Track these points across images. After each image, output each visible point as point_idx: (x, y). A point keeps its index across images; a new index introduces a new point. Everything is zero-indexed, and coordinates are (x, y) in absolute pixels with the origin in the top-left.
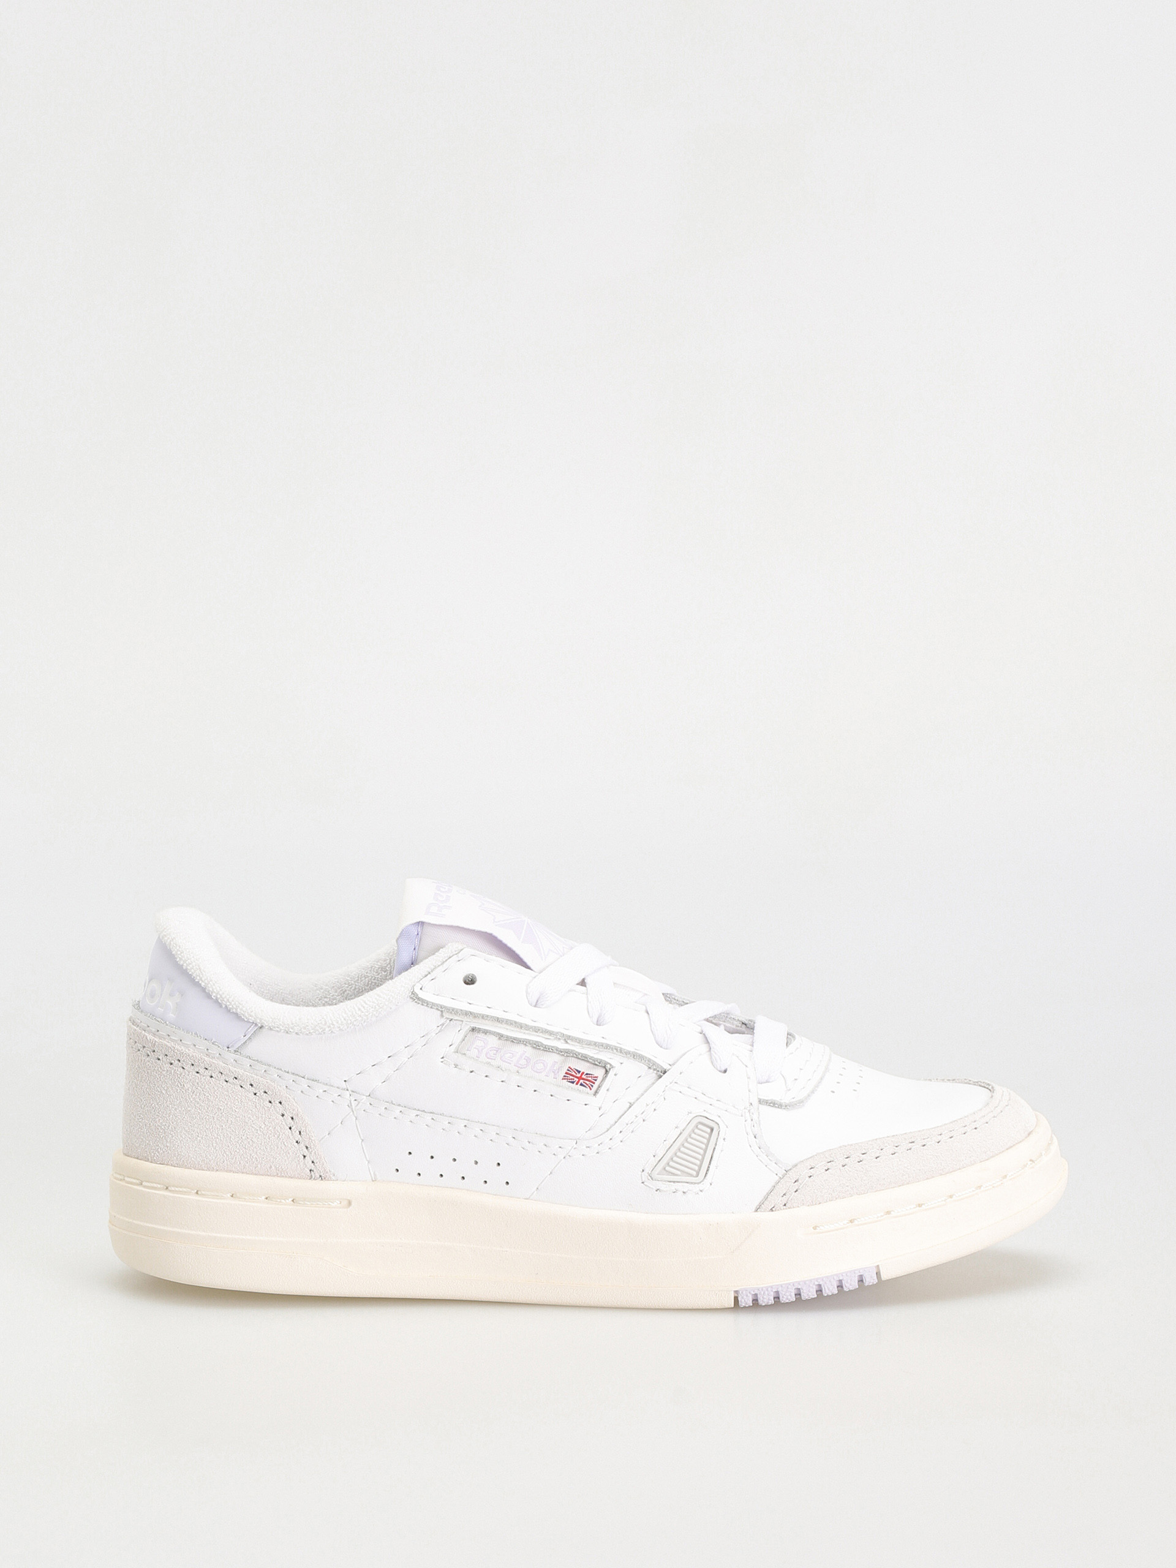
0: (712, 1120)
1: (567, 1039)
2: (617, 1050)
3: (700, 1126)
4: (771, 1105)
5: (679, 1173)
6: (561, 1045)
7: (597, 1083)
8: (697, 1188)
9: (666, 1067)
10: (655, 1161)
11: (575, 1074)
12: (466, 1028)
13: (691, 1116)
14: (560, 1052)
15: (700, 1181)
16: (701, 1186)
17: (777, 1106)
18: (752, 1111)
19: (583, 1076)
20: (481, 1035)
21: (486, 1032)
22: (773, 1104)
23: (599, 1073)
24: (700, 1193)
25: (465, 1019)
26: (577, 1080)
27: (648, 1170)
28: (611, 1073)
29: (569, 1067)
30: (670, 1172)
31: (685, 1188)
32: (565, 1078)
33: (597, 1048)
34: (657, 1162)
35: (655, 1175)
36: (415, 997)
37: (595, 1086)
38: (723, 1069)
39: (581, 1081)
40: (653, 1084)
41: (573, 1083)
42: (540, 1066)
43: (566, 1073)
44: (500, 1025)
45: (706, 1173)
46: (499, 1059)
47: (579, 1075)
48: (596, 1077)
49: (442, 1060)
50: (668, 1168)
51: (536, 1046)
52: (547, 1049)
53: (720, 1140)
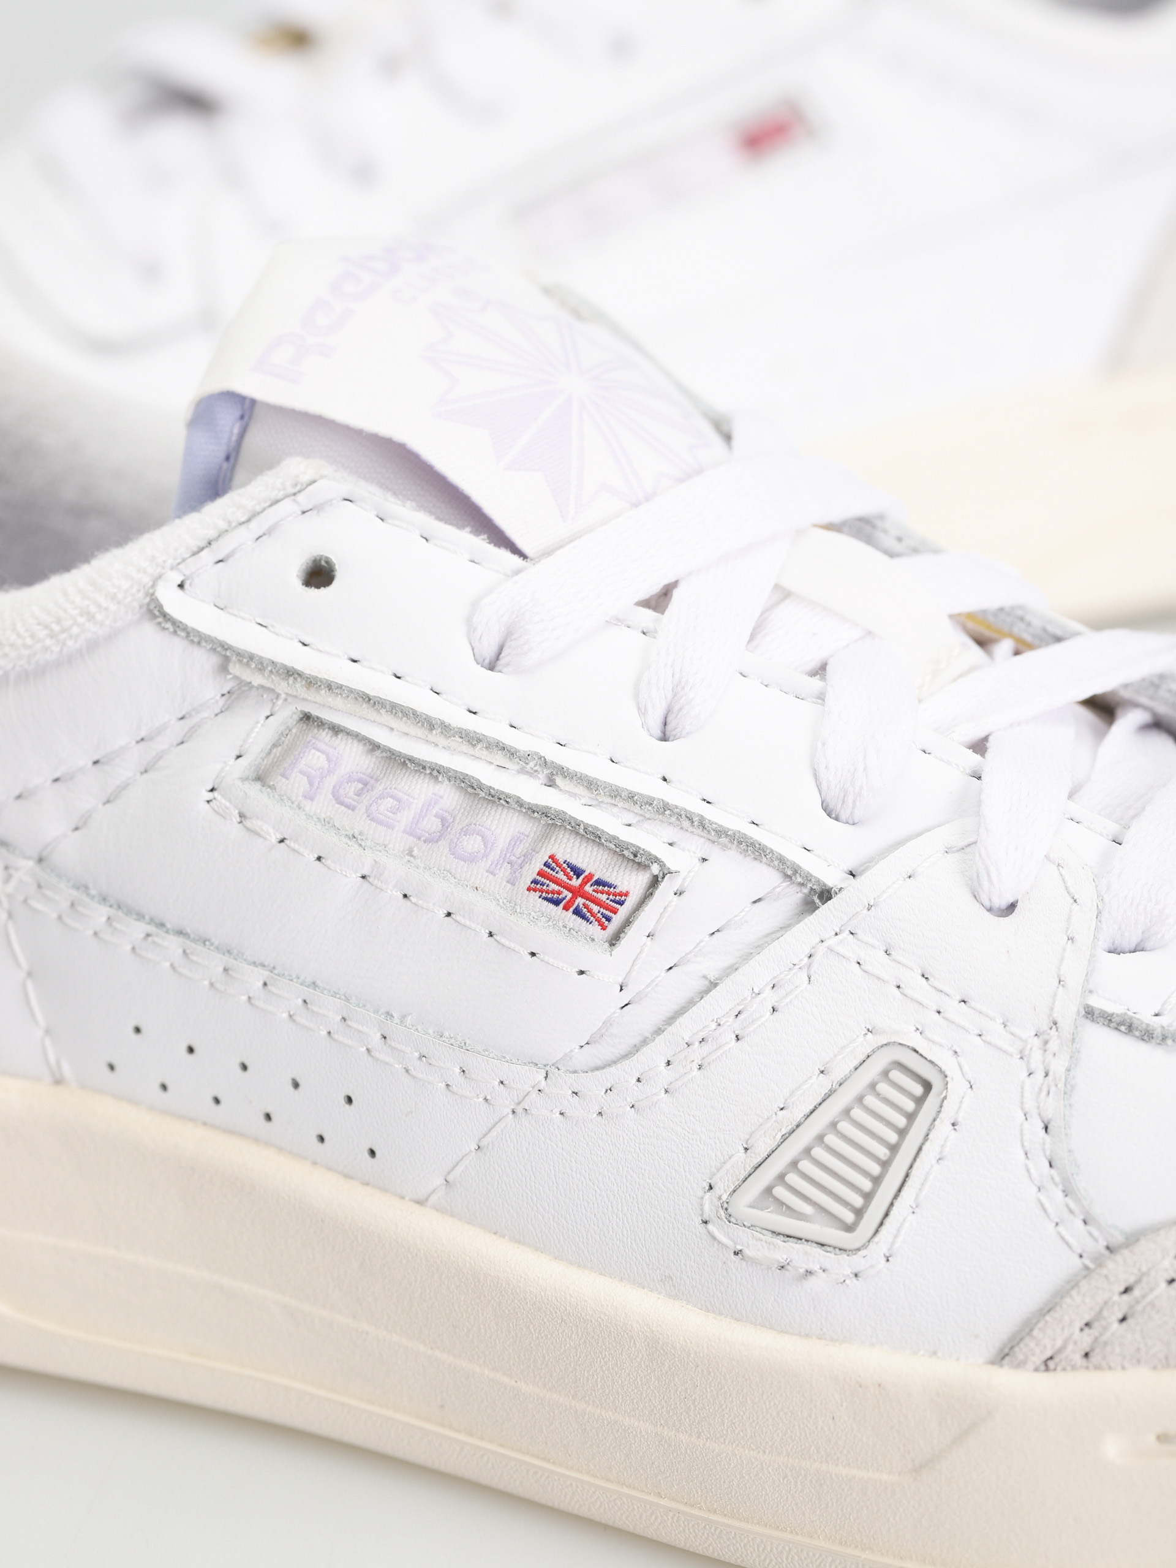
0: (931, 1062)
1: (554, 774)
2: (690, 819)
3: (896, 1075)
4: (1123, 1028)
5: (808, 1209)
6: (533, 791)
7: (623, 911)
8: (844, 1265)
9: (831, 878)
10: (743, 1162)
11: (564, 878)
12: (287, 714)
13: (874, 1041)
14: (533, 811)
15: (857, 1245)
16: (857, 1262)
17: (1137, 1033)
18: (1053, 1046)
19: (588, 888)
20: (325, 735)
21: (336, 730)
22: (1126, 1026)
23: (632, 882)
24: (851, 1282)
25: (282, 687)
26: (570, 895)
27: (723, 1189)
28: (665, 888)
29: (552, 857)
30: (782, 1204)
31: (815, 1258)
32: (535, 886)
33: (637, 809)
34: (749, 1169)
35: (741, 1205)
36: (156, 613)
37: (617, 920)
38: (1003, 902)
39: (580, 901)
40: (785, 928)
41: (556, 903)
42: (472, 844)
43: (540, 873)
44: (371, 714)
45: (881, 1224)
46: (363, 810)
47: (576, 882)
48: (621, 894)
49: (210, 796)
50: (780, 1191)
51: (469, 787)
52: (497, 799)
53: (943, 1127)
